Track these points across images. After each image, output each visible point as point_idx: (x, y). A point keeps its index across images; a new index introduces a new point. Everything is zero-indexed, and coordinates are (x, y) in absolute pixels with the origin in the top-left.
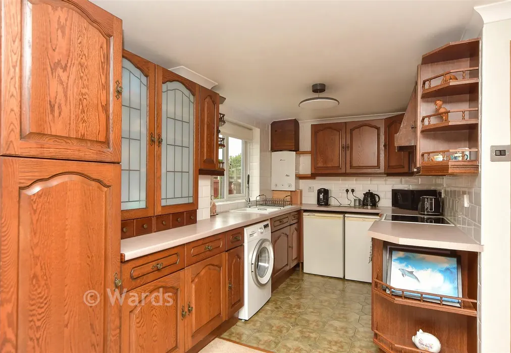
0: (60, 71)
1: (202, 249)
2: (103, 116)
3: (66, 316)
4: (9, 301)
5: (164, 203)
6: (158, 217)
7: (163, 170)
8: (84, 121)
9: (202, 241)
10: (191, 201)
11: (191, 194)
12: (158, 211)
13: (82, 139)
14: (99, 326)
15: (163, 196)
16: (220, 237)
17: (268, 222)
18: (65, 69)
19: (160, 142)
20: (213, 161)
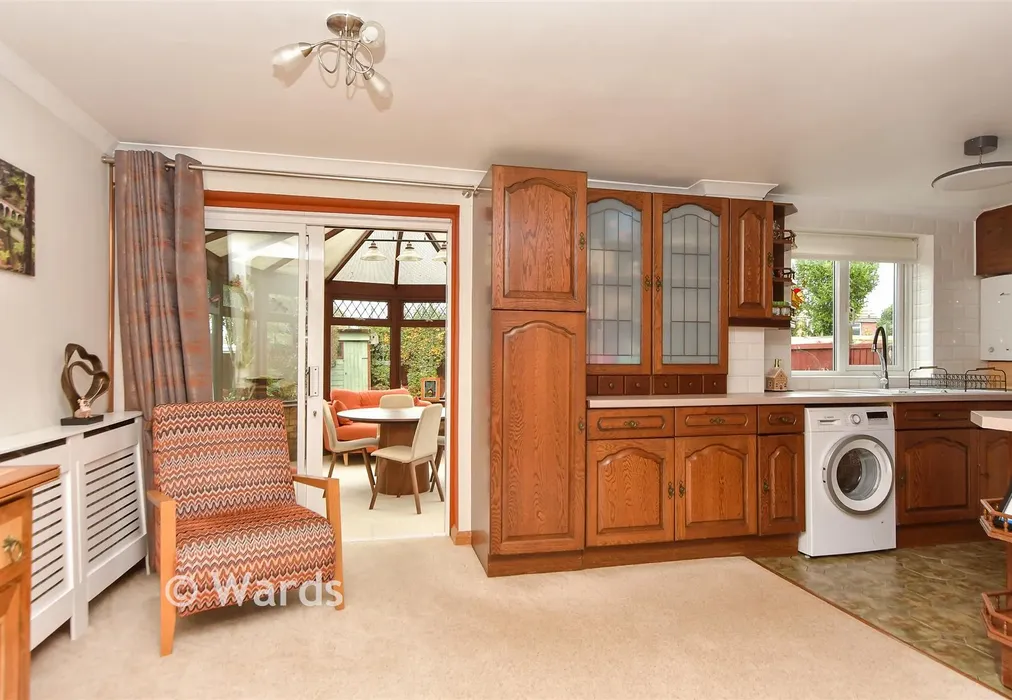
0: (530, 238)
1: (706, 420)
2: (568, 269)
3: (536, 441)
4: (498, 414)
5: (666, 360)
6: (658, 377)
7: (666, 321)
8: (551, 276)
9: (705, 410)
10: (715, 361)
11: (715, 351)
12: (658, 369)
13: (549, 293)
14: (564, 459)
15: (666, 351)
16: (743, 410)
17: (890, 410)
18: (534, 236)
19: (660, 285)
20: (760, 304)
